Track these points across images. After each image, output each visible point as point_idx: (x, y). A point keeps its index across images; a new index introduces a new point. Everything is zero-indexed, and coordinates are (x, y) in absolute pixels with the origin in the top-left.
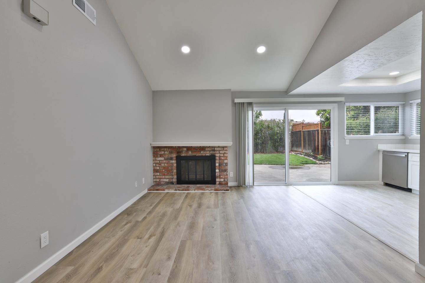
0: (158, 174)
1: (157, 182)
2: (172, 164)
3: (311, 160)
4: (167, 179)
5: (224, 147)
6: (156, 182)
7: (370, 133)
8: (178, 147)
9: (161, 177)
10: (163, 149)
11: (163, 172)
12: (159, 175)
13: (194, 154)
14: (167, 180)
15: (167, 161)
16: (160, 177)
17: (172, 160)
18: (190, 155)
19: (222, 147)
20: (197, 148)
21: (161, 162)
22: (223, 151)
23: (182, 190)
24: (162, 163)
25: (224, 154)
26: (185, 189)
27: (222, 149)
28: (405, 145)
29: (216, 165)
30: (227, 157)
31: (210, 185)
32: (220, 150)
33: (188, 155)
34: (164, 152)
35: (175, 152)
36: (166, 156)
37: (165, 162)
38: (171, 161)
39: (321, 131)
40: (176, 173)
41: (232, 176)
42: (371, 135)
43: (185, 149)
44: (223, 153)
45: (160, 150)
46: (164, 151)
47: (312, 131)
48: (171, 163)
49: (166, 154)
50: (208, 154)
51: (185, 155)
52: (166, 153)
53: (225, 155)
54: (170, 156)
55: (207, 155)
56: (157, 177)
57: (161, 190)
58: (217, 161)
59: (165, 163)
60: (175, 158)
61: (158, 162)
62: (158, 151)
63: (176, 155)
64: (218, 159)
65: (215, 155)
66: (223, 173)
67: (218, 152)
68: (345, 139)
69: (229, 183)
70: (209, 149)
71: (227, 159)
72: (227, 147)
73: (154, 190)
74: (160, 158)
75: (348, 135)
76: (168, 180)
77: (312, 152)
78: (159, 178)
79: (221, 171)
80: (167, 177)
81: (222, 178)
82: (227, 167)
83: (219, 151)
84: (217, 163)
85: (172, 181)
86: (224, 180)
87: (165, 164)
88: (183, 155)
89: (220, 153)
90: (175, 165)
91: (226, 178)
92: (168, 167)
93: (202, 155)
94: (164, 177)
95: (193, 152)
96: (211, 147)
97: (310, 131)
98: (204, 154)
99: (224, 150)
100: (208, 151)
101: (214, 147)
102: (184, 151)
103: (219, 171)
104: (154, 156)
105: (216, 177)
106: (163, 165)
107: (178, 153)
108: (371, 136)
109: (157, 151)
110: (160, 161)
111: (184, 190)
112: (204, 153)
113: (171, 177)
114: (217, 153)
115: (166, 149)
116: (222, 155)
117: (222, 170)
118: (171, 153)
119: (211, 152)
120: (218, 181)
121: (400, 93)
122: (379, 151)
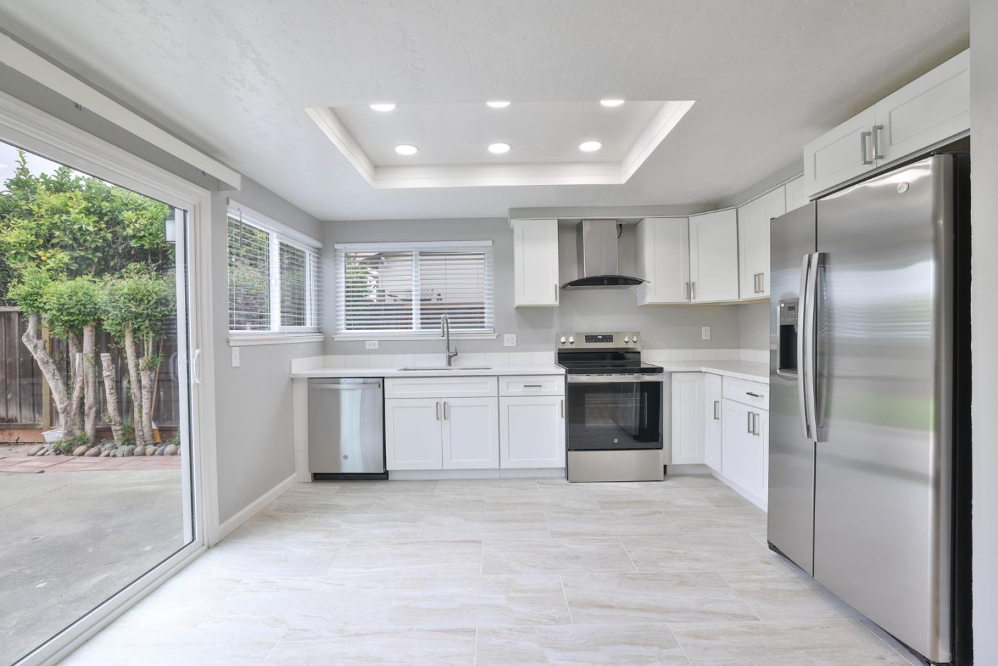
7: (268, 322)
28: (326, 357)
42: (274, 331)
68: (231, 343)
108: (277, 334)
121: (314, 218)
122: (292, 379)
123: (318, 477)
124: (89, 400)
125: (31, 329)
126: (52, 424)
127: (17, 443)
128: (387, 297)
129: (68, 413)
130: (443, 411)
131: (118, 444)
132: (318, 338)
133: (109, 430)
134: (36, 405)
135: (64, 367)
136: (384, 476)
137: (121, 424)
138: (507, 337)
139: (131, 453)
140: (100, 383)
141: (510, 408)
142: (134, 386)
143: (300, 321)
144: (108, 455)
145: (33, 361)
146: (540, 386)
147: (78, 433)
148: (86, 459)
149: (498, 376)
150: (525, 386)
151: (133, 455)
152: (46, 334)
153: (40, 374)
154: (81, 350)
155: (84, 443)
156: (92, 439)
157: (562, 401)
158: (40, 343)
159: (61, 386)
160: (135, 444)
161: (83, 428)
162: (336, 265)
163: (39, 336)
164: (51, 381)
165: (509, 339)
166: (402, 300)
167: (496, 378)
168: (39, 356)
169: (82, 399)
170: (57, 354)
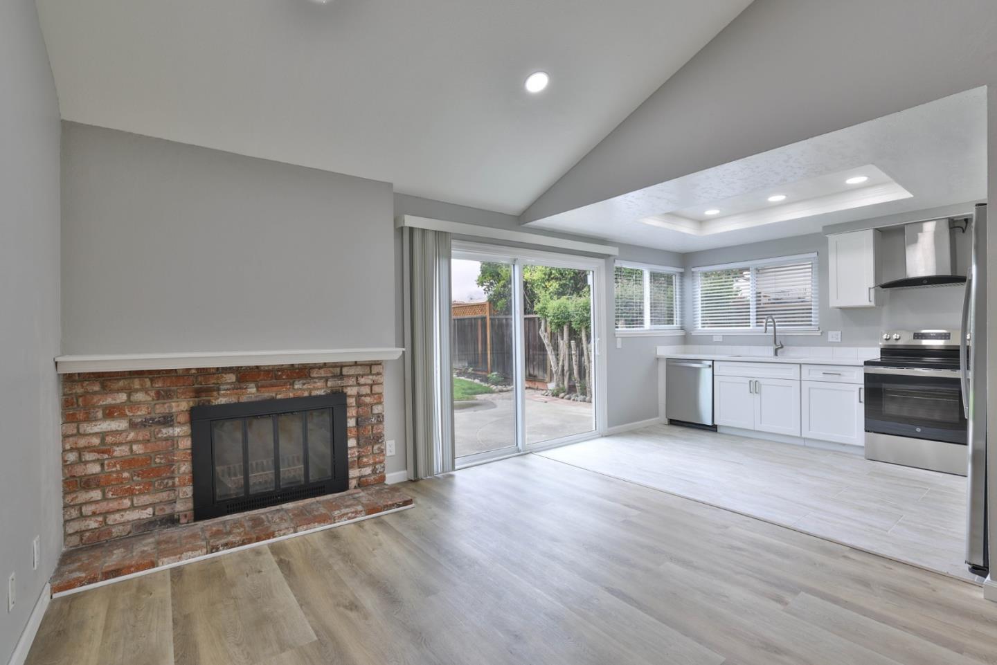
0: (96, 494)
1: (88, 534)
2: (169, 443)
3: (476, 383)
4: (145, 507)
5: (370, 365)
6: (80, 533)
7: (642, 323)
8: (197, 369)
9: (114, 505)
10: (121, 383)
11: (120, 481)
12: (97, 502)
13: (267, 394)
14: (147, 514)
15: (143, 434)
16: (104, 507)
17: (172, 426)
18: (253, 399)
19: (367, 365)
20: (278, 371)
21: (109, 439)
22: (371, 377)
23: (244, 543)
24: (120, 444)
25: (371, 386)
26: (254, 536)
27: (367, 370)
29: (349, 425)
30: (380, 395)
31: (329, 497)
32: (359, 375)
33: (244, 399)
34: (129, 396)
35: (183, 393)
36: (139, 413)
37: (132, 435)
38: (166, 432)
39: (490, 319)
40: (188, 477)
41: (393, 453)
42: (645, 329)
43: (231, 378)
44: (368, 385)
45: (104, 387)
46: (130, 392)
47: (469, 319)
48: (166, 439)
49: (140, 403)
50: (319, 389)
51: (233, 400)
52: (140, 396)
53: (376, 389)
54: (161, 409)
55: (315, 393)
56: (87, 510)
57: (138, 570)
58: (352, 412)
59: (131, 443)
60: (183, 418)
61: (96, 441)
62: (95, 393)
63: (191, 404)
64: (354, 404)
65: (345, 390)
66: (370, 448)
67: (352, 381)
68: (617, 336)
69: (387, 476)
70: (323, 373)
71: (380, 403)
72: (380, 364)
73: (93, 580)
74: (108, 422)
75: (627, 327)
76: (150, 510)
77: (470, 364)
78: (100, 514)
79: (362, 441)
80: (146, 499)
81: (366, 465)
82: (381, 426)
83: (357, 376)
84: (351, 418)
85: (168, 510)
86: (374, 471)
87: (135, 447)
88: (222, 401)
89: (359, 384)
90: (186, 443)
91: (381, 462)
92: (149, 458)
93: (299, 394)
94: (127, 502)
95: (263, 387)
96: (329, 367)
97: (464, 319)
98: (304, 390)
99: (371, 373)
100: (320, 378)
101: (341, 366)
102: (225, 387)
103: (358, 443)
104: (69, 418)
105: (350, 466)
106: (120, 451)
107: (198, 393)
108: (647, 330)
109: (87, 392)
110: (103, 435)
111: (250, 541)
112: (305, 387)
113: (164, 496)
114: (351, 386)
115: (136, 384)
116: (366, 390)
117: (367, 438)
118: (163, 395)
119: (329, 384)
120: (353, 478)
121: (677, 253)
122: (658, 359)
123: (673, 422)
124: (566, 368)
125: (543, 327)
126: (551, 381)
127: (537, 389)
128: (762, 298)
129: (557, 374)
130: (755, 387)
131: (578, 394)
132: (681, 333)
133: (574, 386)
134: (545, 370)
135: (556, 348)
136: (713, 428)
137: (580, 383)
138: (831, 333)
139: (584, 401)
140: (570, 360)
141: (811, 390)
142: (586, 361)
143: (670, 322)
144: (574, 400)
145: (544, 344)
146: (839, 374)
147: (561, 386)
148: (564, 400)
149: (800, 364)
150: (824, 373)
151: (585, 401)
152: (549, 329)
153: (546, 351)
154: (563, 339)
155: (564, 392)
156: (567, 390)
157: (860, 389)
158: (546, 334)
159: (555, 359)
160: (586, 396)
161: (563, 383)
162: (693, 282)
163: (546, 331)
164: (551, 357)
165: (834, 336)
166: (775, 299)
167: (799, 365)
168: (546, 341)
169: (563, 367)
170: (553, 341)
